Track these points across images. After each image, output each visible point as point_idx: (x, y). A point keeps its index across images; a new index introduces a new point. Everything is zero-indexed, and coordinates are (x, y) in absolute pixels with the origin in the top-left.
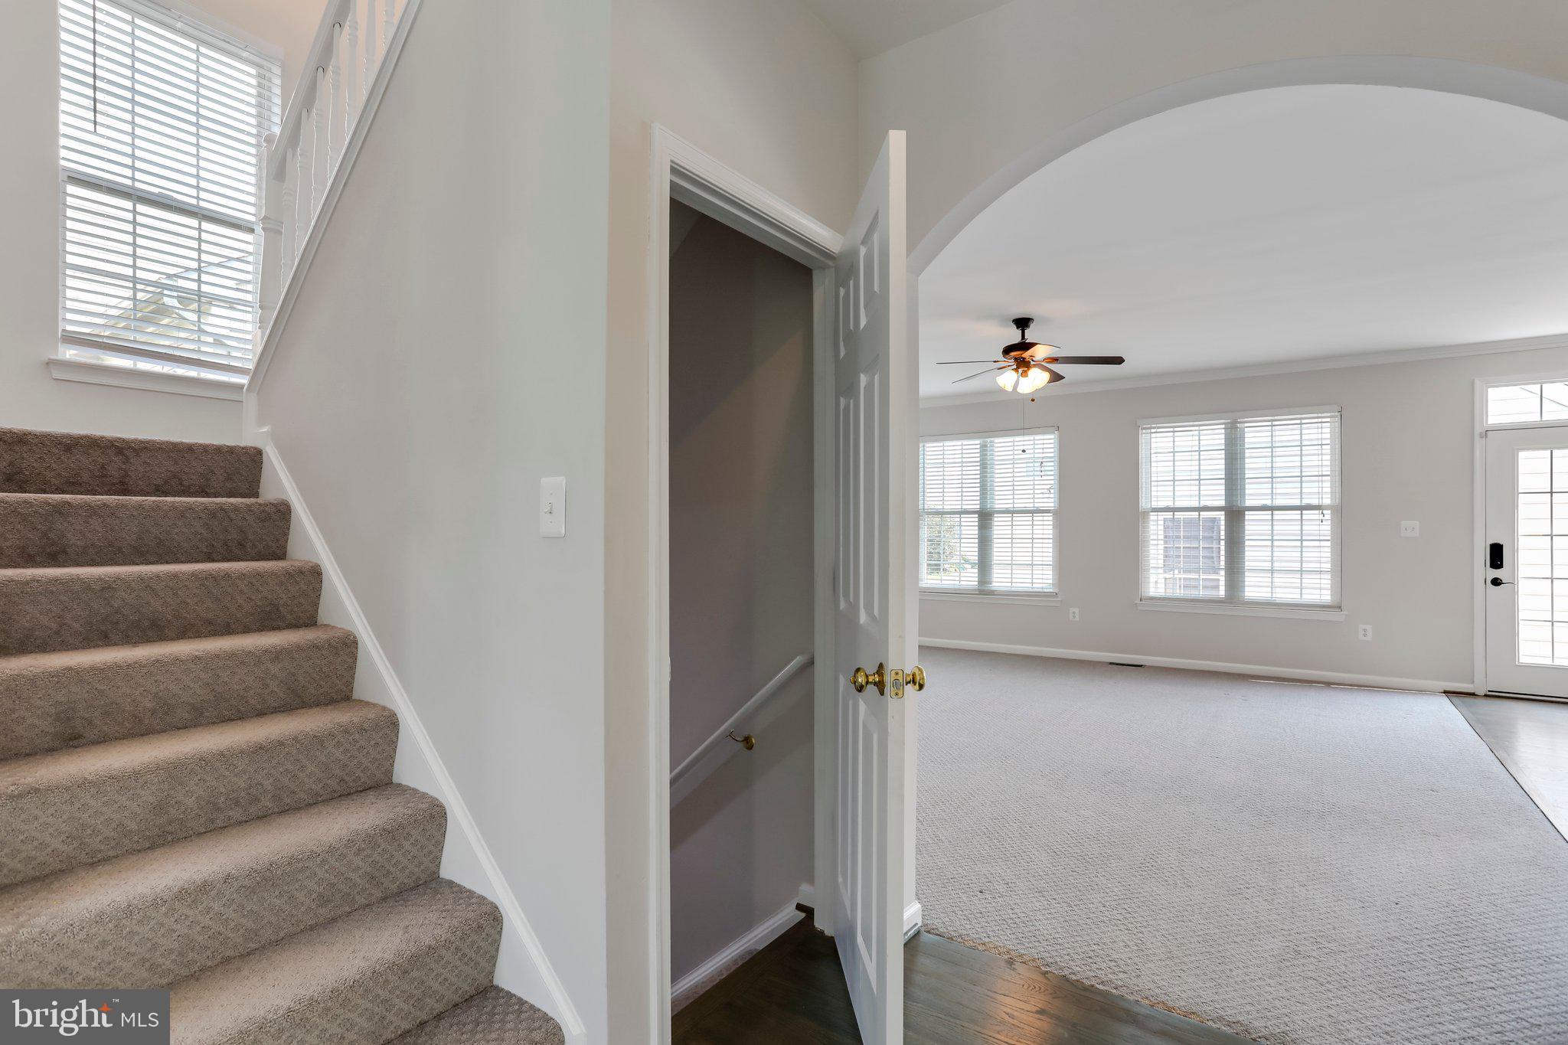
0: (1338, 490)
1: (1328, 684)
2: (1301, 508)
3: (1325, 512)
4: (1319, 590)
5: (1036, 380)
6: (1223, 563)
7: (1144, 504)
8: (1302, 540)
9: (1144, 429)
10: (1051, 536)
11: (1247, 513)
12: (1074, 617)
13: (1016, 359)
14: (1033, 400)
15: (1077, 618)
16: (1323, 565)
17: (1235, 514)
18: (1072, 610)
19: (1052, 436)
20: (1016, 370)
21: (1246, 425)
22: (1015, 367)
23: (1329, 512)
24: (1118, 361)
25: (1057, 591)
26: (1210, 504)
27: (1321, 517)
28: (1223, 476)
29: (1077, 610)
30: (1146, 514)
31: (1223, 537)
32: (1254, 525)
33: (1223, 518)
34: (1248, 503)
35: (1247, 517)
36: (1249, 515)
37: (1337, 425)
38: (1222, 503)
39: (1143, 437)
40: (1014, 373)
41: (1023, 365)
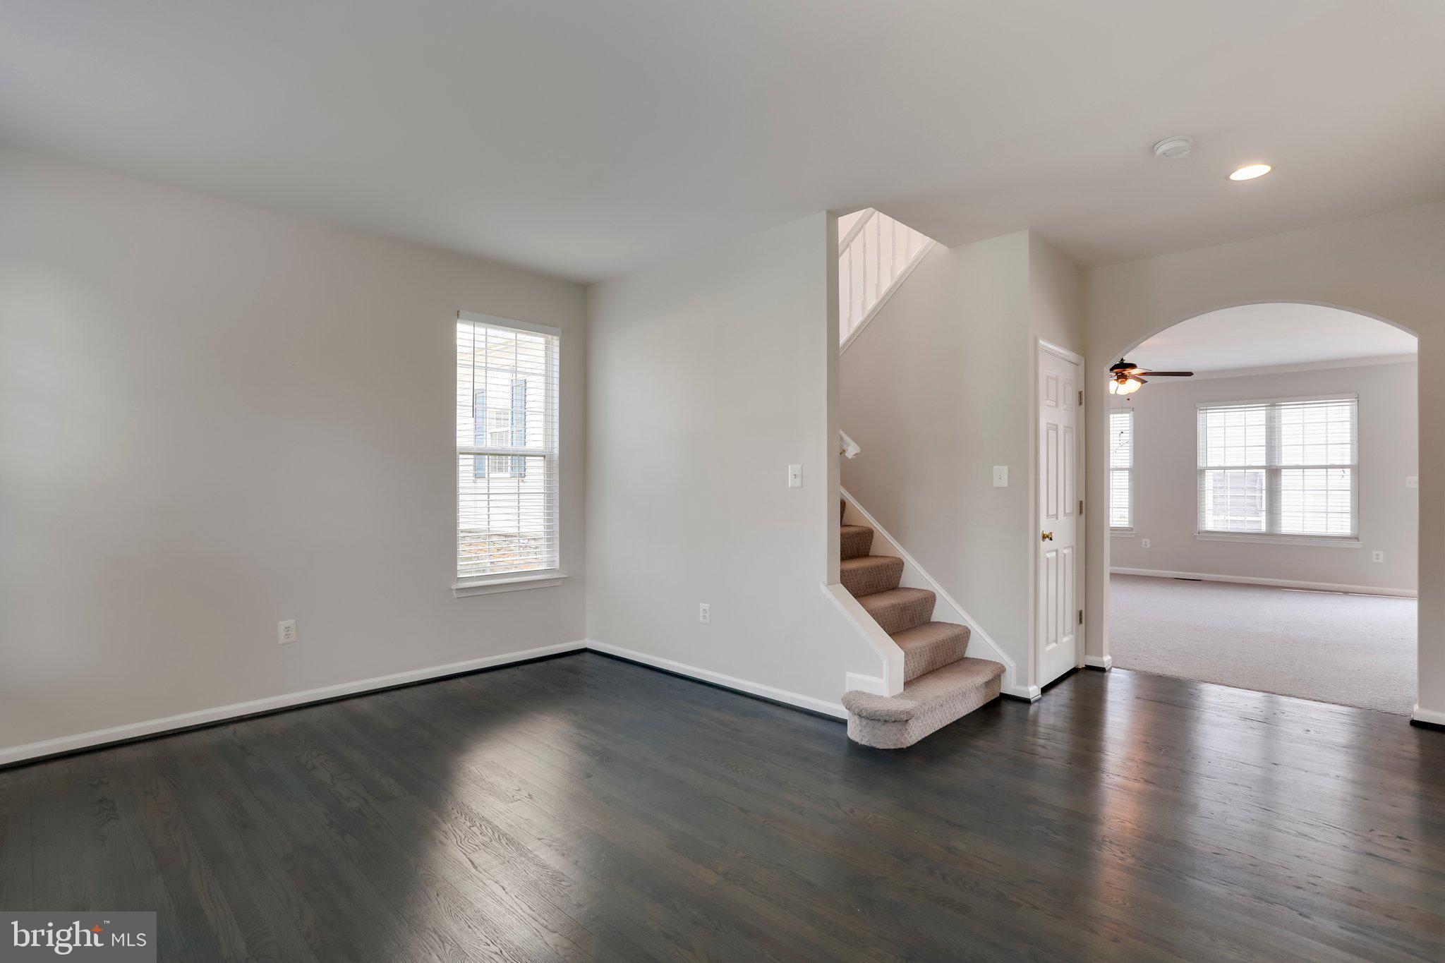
0: (1356, 454)
1: (1346, 593)
2: (1327, 467)
3: (1345, 470)
4: (1341, 525)
5: (1131, 386)
6: (1264, 507)
7: (1201, 464)
8: (1327, 490)
9: (1202, 410)
10: (1127, 487)
11: (1283, 470)
12: (1146, 545)
13: (1117, 373)
14: (1128, 399)
15: (1148, 546)
16: (1344, 508)
17: (1273, 472)
18: (1144, 540)
19: (1128, 415)
20: (1117, 380)
21: (1283, 407)
22: (1116, 378)
23: (1349, 470)
24: (1190, 374)
25: (1132, 526)
26: (1254, 464)
27: (1342, 473)
28: (1265, 444)
29: (1148, 540)
30: (1203, 471)
31: (1264, 488)
32: (1288, 480)
33: (1264, 474)
34: (1284, 463)
35: (1283, 474)
36: (1284, 472)
37: (1356, 407)
38: (1264, 464)
39: (1200, 416)
40: (1116, 382)
41: (1122, 377)
